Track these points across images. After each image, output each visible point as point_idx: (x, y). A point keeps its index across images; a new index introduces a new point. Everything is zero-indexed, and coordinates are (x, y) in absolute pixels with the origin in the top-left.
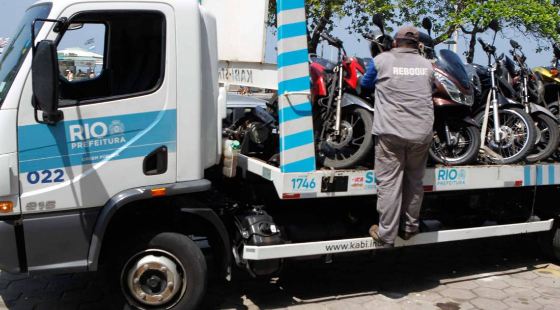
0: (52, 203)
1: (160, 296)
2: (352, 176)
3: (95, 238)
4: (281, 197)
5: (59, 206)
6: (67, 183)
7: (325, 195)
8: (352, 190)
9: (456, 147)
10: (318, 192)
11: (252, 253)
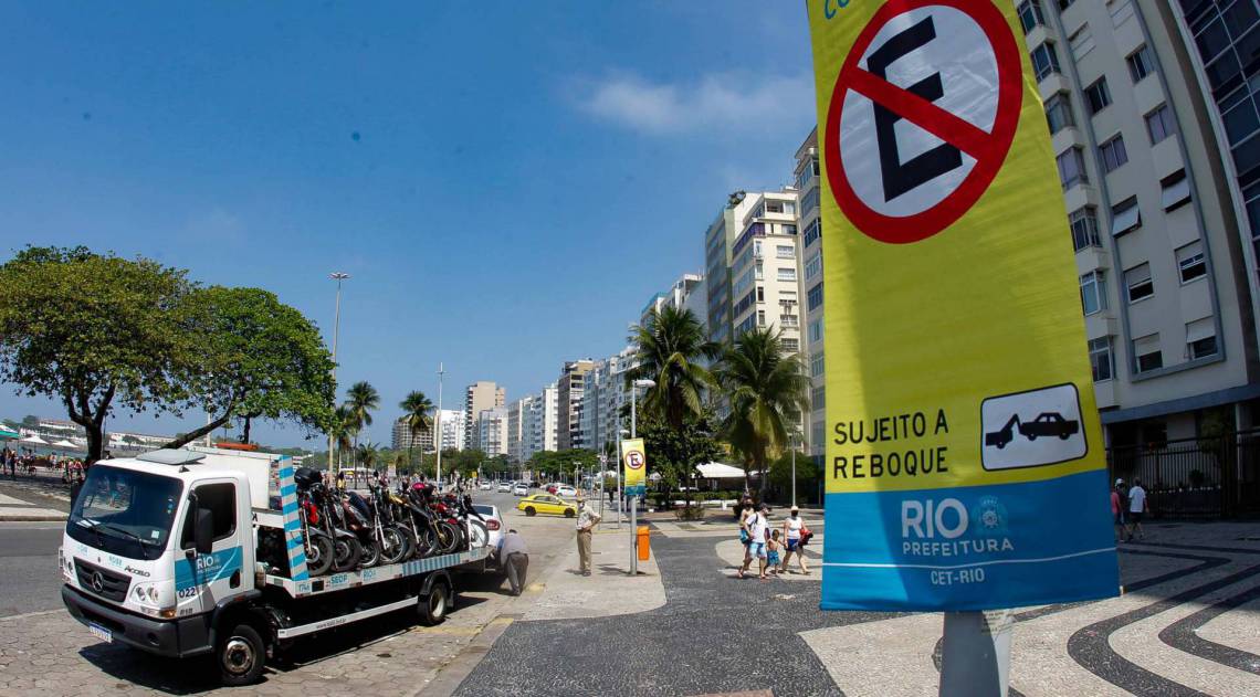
0: (191, 610)
1: (242, 666)
2: (326, 580)
3: (212, 631)
4: (294, 596)
5: (194, 612)
6: (196, 596)
7: (315, 593)
8: (327, 589)
9: (366, 555)
10: (310, 592)
11: (283, 634)
